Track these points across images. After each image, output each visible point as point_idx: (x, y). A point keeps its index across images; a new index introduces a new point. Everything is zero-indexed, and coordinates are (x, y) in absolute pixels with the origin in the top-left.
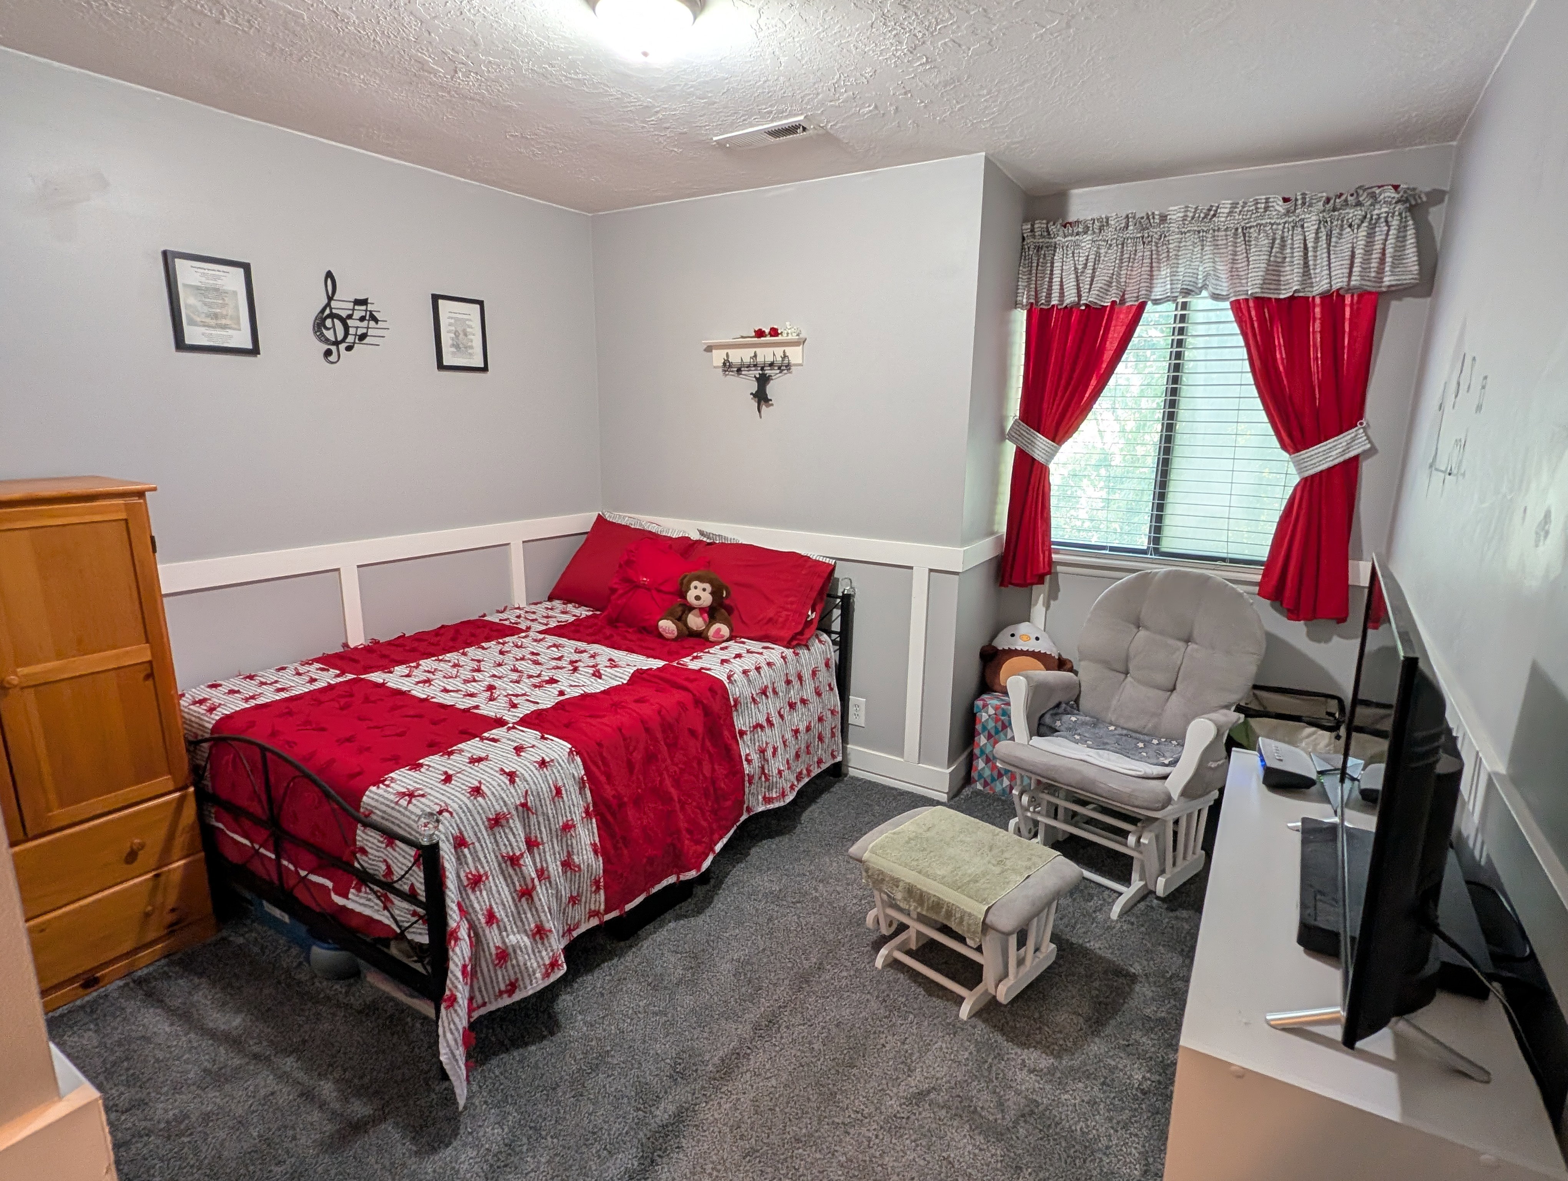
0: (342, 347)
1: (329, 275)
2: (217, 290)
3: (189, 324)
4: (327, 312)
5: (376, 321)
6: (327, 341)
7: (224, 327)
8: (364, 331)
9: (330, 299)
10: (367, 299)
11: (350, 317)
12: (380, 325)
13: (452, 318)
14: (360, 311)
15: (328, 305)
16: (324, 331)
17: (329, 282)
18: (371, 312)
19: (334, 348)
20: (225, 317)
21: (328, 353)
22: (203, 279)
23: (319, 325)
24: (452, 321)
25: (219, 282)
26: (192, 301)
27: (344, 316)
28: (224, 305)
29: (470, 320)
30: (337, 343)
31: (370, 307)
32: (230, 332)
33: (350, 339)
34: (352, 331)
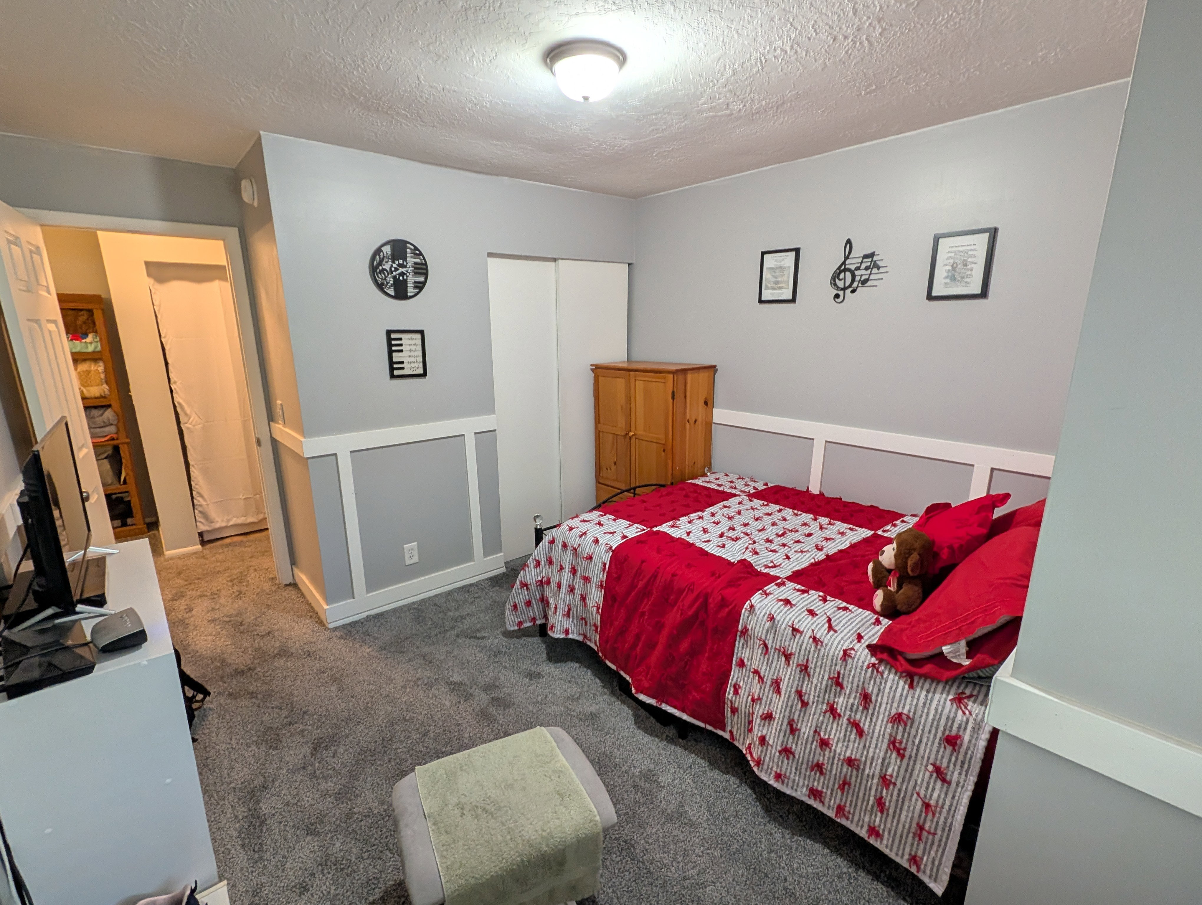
0: (848, 291)
1: (849, 242)
2: (781, 267)
3: (765, 289)
4: (843, 267)
5: (879, 268)
6: (838, 288)
7: (780, 288)
8: (867, 277)
9: (846, 258)
10: (874, 252)
11: (858, 269)
12: (881, 270)
13: (951, 252)
14: (867, 263)
15: (844, 263)
16: (837, 280)
17: (848, 246)
18: (875, 262)
19: (841, 293)
20: (782, 282)
21: (837, 296)
22: (776, 263)
23: (835, 277)
24: (953, 254)
25: (783, 263)
26: (769, 276)
27: (853, 269)
28: (782, 276)
29: (975, 250)
30: (844, 289)
31: (875, 258)
32: (783, 290)
33: (855, 284)
34: (857, 278)
